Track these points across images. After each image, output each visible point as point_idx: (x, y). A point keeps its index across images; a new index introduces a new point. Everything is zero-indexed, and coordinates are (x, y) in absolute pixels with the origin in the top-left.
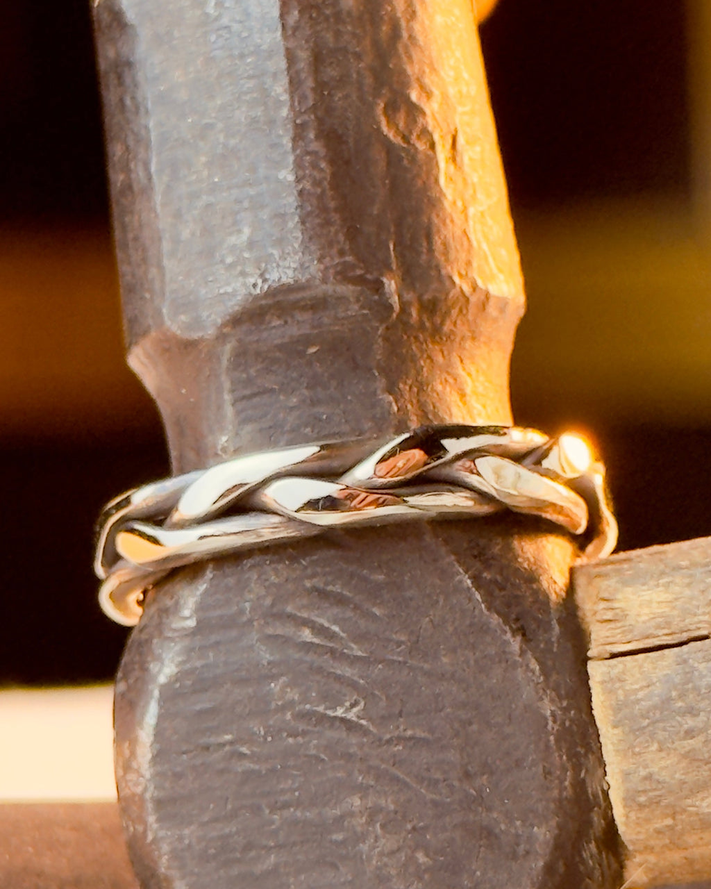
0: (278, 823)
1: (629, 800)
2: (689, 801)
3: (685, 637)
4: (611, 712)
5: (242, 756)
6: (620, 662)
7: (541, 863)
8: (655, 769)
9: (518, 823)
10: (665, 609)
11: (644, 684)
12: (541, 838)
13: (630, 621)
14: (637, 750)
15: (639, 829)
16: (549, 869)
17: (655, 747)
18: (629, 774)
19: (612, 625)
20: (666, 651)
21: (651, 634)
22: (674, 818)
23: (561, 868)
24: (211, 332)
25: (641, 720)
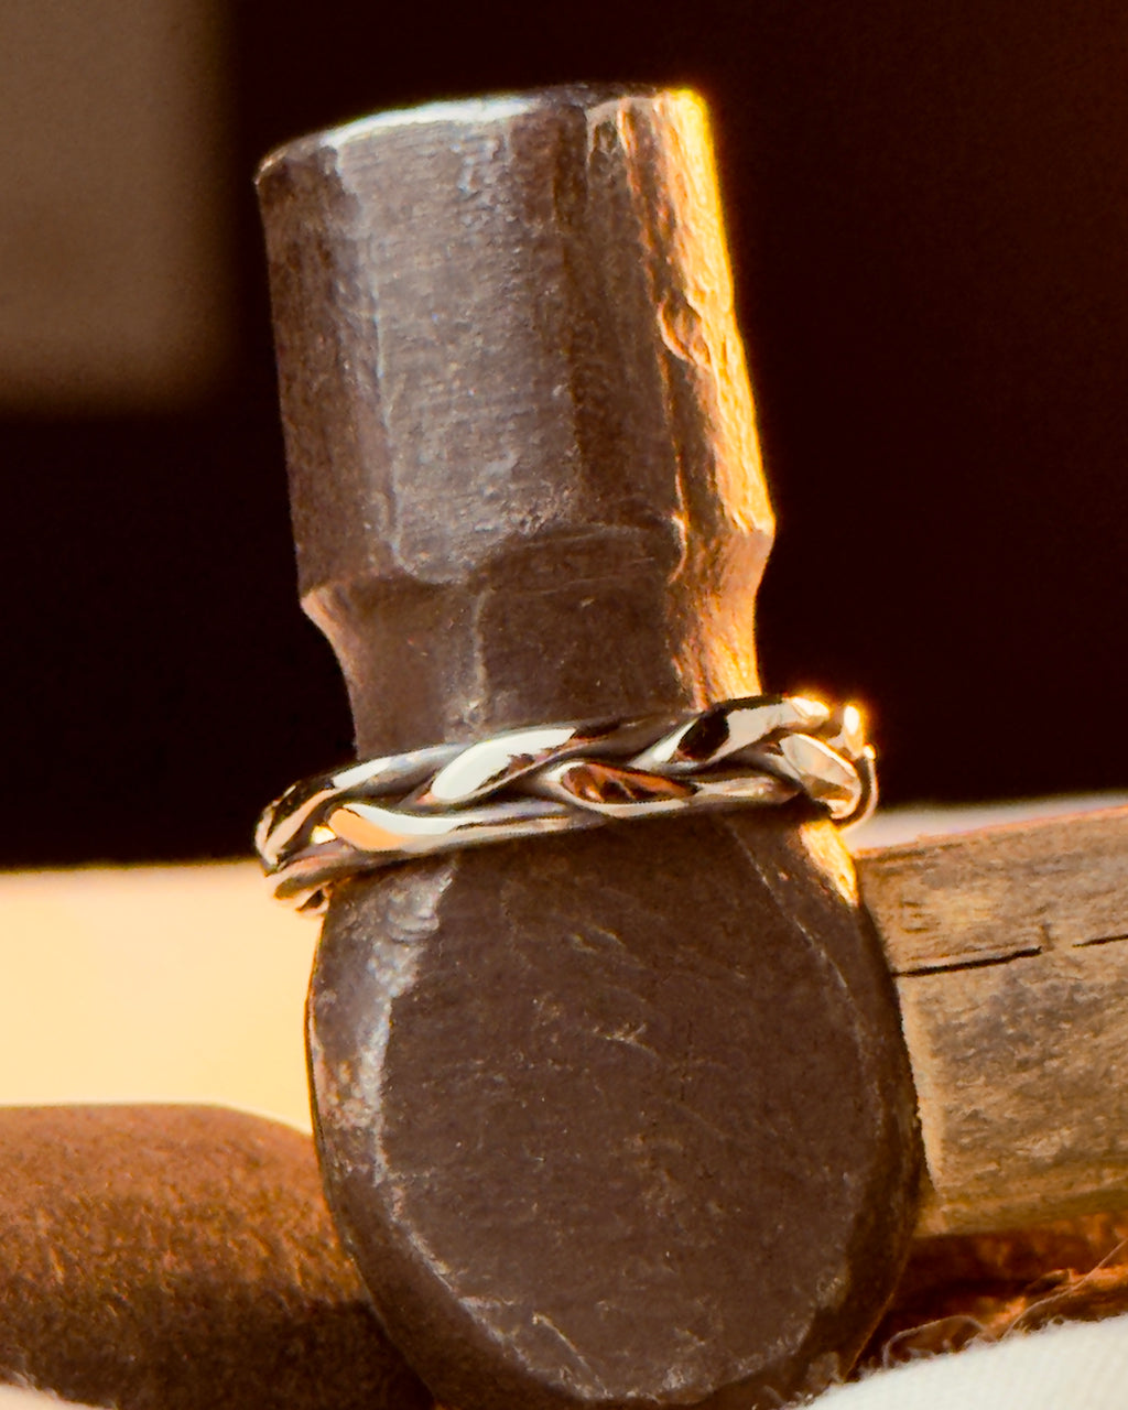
0: (541, 1165)
1: (950, 1141)
2: (1018, 1144)
3: (1011, 950)
4: (928, 1039)
5: (495, 1085)
6: (938, 980)
7: (852, 1216)
8: (980, 1106)
9: (826, 1169)
10: (986, 919)
11: (968, 1006)
12: (852, 1185)
13: (943, 930)
14: (960, 1083)
15: (956, 1175)
16: (860, 1221)
17: (982, 1079)
18: (951, 1112)
19: (923, 935)
20: (991, 968)
21: (971, 947)
22: (999, 1164)
23: (871, 1220)
24: (461, 579)
25: (964, 1049)
